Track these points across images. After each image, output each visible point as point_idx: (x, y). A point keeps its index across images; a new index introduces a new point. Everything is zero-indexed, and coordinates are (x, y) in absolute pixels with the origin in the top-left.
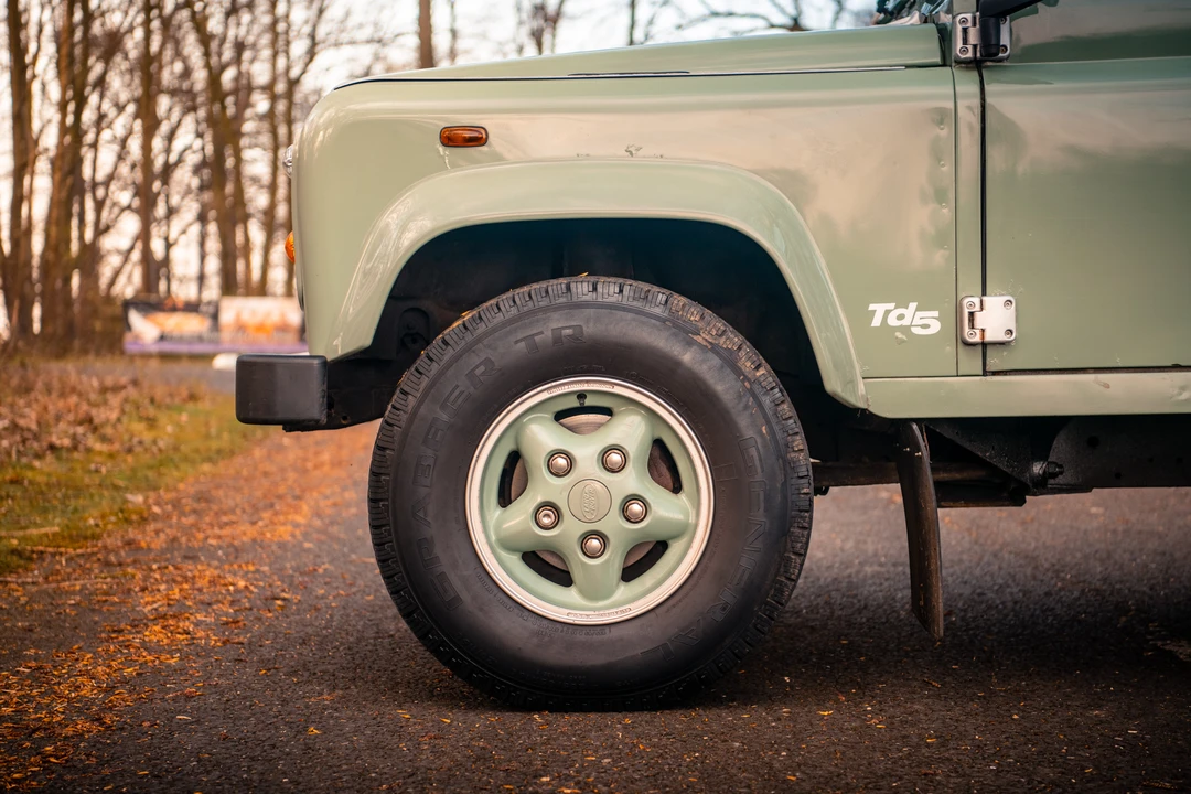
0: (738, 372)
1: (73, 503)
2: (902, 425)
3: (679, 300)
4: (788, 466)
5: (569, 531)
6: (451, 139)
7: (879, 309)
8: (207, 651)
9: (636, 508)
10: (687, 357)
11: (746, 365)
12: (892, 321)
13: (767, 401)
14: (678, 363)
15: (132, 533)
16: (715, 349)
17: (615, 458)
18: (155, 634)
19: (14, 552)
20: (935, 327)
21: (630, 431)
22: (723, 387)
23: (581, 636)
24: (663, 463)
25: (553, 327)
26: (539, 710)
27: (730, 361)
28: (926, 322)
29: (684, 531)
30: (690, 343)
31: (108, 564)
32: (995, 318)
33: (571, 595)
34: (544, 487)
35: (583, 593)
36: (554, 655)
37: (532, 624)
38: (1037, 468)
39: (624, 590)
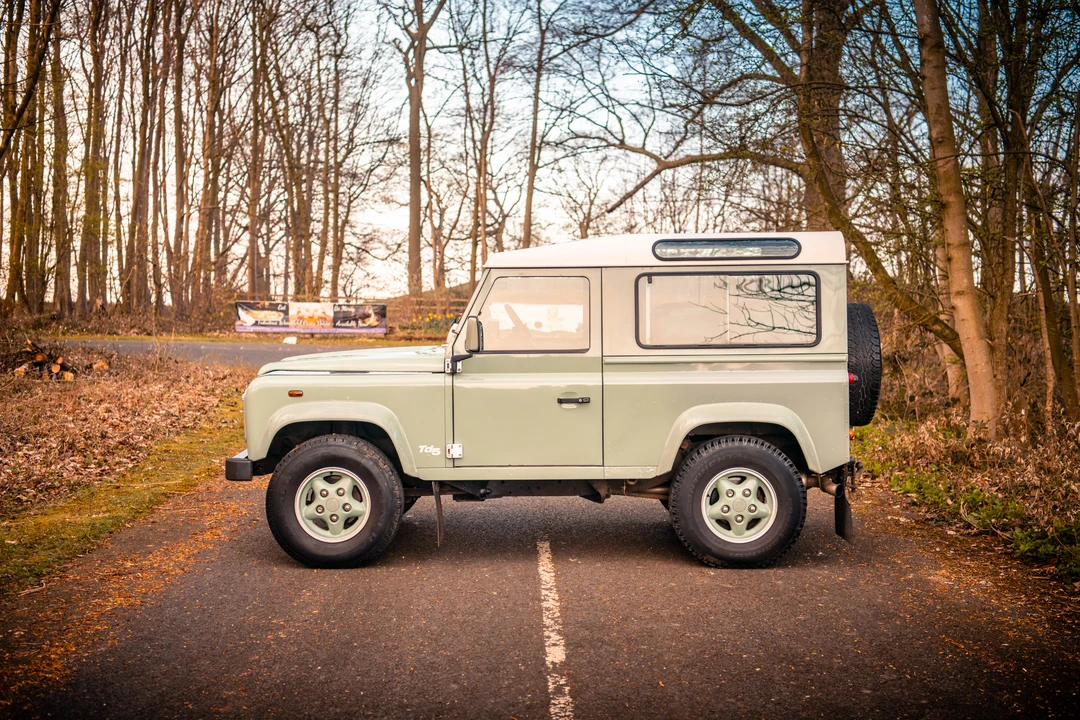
0: (378, 466)
1: (189, 464)
2: (429, 482)
3: (361, 444)
4: (393, 495)
5: (326, 515)
6: (292, 394)
7: (422, 447)
8: (224, 543)
9: (347, 507)
10: (363, 461)
11: (381, 464)
12: (426, 451)
13: (387, 475)
14: (360, 464)
15: (211, 483)
16: (371, 459)
17: (341, 492)
18: (208, 536)
19: (164, 494)
20: (439, 453)
21: (346, 484)
22: (375, 471)
23: (329, 546)
24: (356, 493)
25: (322, 451)
26: (316, 568)
27: (376, 463)
28: (436, 451)
29: (362, 514)
30: (363, 458)
31: (198, 500)
32: (456, 451)
33: (327, 533)
34: (319, 500)
35: (332, 533)
36: (321, 552)
37: (314, 542)
38: (482, 491)
39: (344, 532)
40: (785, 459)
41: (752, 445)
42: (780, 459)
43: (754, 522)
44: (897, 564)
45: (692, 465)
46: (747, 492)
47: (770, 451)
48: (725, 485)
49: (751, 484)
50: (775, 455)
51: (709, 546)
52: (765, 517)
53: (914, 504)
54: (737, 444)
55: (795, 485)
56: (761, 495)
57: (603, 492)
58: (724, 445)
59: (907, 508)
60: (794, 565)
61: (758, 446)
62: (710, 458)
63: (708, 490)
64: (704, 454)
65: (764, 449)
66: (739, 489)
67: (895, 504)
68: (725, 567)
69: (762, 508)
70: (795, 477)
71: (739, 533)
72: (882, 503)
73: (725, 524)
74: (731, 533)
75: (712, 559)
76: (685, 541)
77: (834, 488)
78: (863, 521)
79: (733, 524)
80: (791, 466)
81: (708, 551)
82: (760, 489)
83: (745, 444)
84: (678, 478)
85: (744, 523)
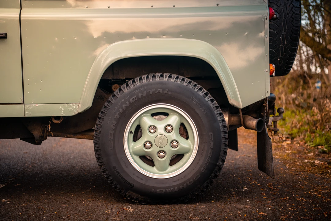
40: (206, 94)
41: (173, 80)
42: (201, 94)
43: (177, 158)
44: (318, 198)
45: (114, 101)
46: (169, 128)
47: (191, 87)
48: (148, 121)
49: (173, 120)
50: (196, 90)
51: (131, 182)
52: (187, 153)
53: (324, 152)
54: (158, 79)
55: (215, 120)
56: (183, 131)
57: (36, 133)
58: (145, 81)
59: (318, 155)
60: (217, 200)
61: (179, 82)
62: (131, 94)
63: (130, 126)
64: (126, 90)
65: (185, 84)
66: (161, 126)
67: (309, 152)
68: (148, 203)
69: (184, 144)
70: (216, 112)
71: (162, 169)
72: (299, 152)
73: (148, 160)
74: (154, 169)
75: (135, 196)
76: (108, 178)
77: (254, 122)
78: (285, 164)
79: (157, 159)
80: (212, 101)
81: (130, 187)
82: (182, 125)
83: (166, 79)
84: (100, 115)
85: (167, 159)
